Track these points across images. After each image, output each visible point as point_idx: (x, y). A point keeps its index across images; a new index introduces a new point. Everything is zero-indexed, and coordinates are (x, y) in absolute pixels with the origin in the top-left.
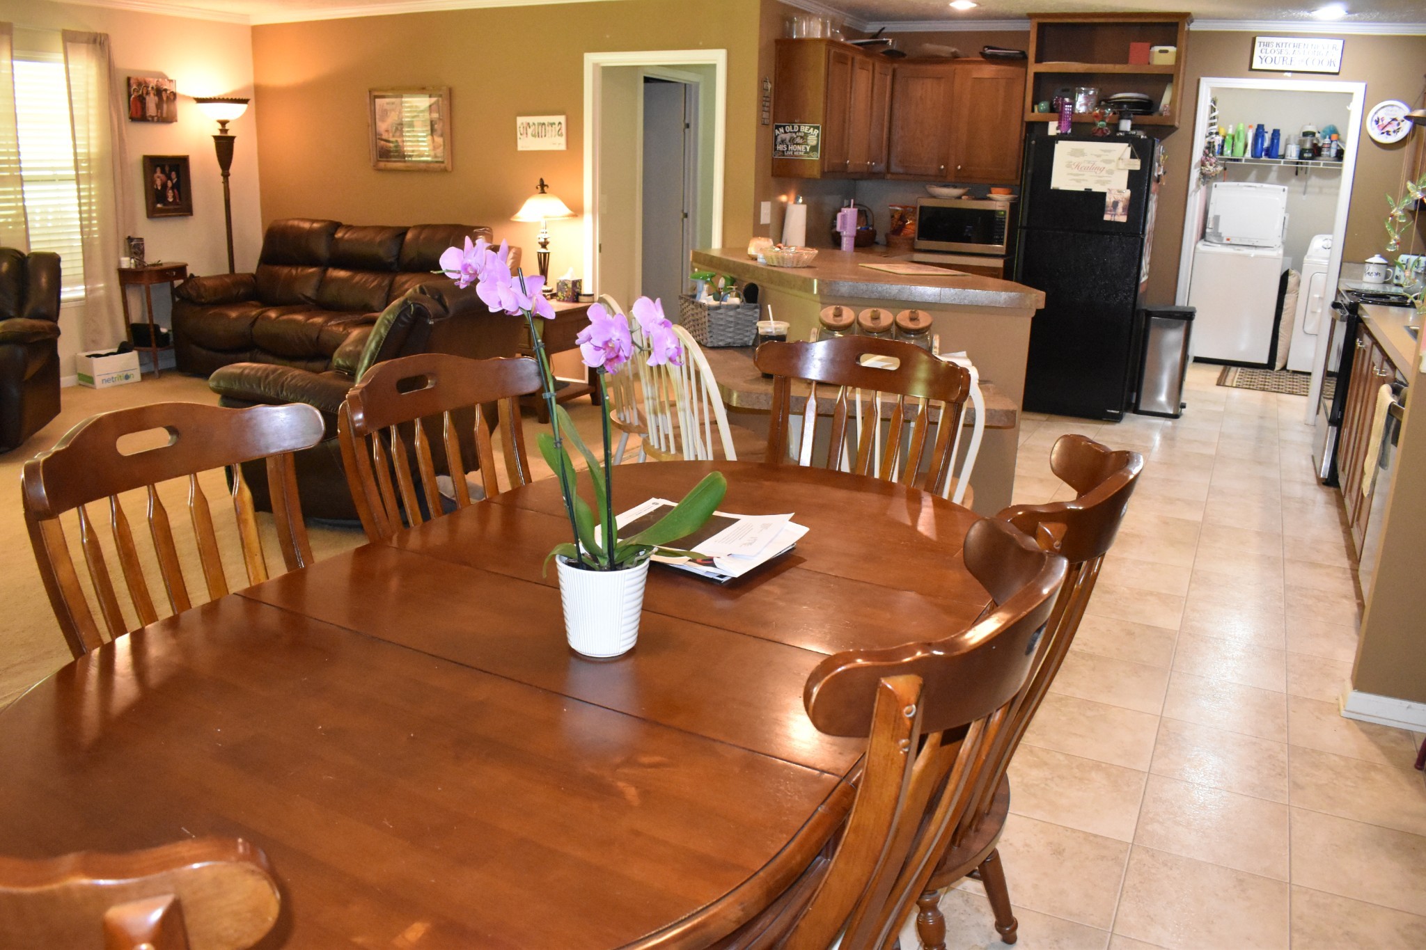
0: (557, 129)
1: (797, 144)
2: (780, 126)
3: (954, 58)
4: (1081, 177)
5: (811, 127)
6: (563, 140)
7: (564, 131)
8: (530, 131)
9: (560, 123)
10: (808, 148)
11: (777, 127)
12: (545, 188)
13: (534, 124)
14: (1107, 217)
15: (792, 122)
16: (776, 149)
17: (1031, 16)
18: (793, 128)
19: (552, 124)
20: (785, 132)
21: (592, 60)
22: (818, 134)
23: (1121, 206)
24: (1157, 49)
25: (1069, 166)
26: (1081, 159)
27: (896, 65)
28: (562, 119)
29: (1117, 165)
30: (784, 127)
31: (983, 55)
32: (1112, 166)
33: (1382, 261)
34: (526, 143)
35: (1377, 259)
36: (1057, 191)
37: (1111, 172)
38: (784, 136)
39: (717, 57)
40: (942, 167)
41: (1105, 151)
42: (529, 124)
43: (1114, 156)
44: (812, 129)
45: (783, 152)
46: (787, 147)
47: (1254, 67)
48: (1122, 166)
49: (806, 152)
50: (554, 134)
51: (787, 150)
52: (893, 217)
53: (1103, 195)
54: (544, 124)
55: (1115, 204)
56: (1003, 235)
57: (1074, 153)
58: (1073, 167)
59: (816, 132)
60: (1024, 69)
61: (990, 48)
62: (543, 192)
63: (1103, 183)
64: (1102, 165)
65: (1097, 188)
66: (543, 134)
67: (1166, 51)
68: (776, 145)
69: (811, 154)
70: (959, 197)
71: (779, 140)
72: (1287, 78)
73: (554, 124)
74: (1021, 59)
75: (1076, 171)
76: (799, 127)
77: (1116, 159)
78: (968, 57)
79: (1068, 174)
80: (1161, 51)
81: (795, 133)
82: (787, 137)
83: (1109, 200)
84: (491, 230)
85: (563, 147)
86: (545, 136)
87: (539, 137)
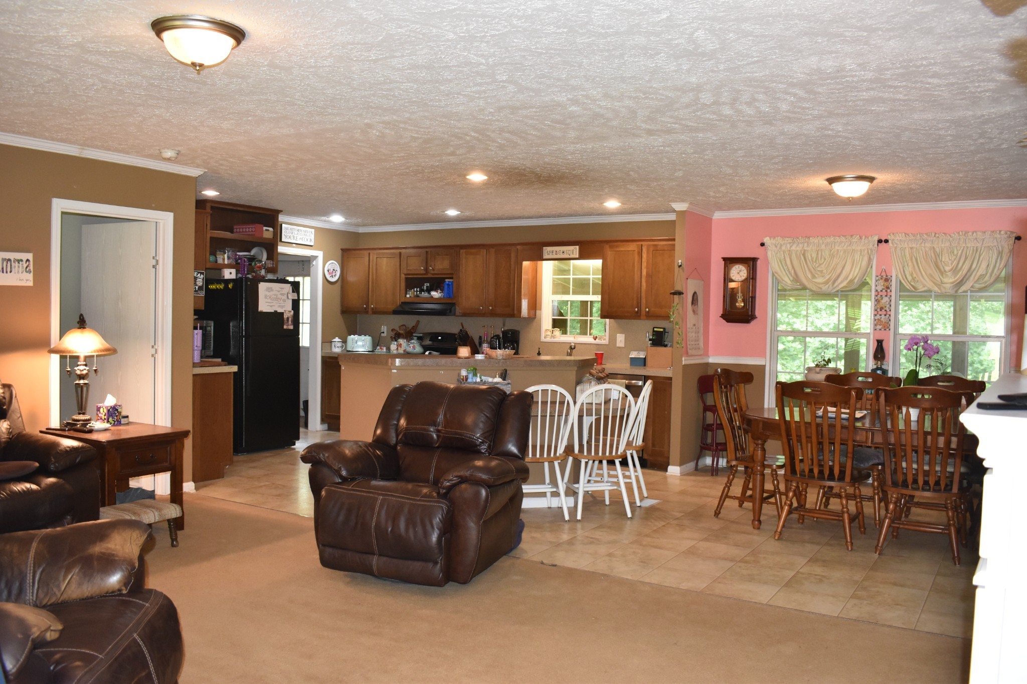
0: (25, 266)
4: (272, 304)
5: (199, 273)
6: (30, 276)
7: (31, 267)
9: (28, 260)
10: (197, 288)
12: (84, 324)
14: (285, 327)
19: (19, 261)
21: (59, 206)
22: (203, 278)
23: (290, 319)
24: (265, 228)
25: (266, 297)
26: (271, 293)
28: (30, 256)
29: (287, 296)
32: (284, 297)
33: (340, 340)
35: (337, 339)
36: (262, 313)
37: (286, 301)
39: (167, 218)
41: (281, 288)
43: (285, 291)
47: (283, 240)
48: (289, 297)
50: (20, 270)
53: (282, 314)
54: (9, 260)
55: (288, 318)
57: (267, 289)
58: (268, 298)
59: (202, 276)
62: (82, 327)
63: (282, 307)
64: (280, 296)
65: (280, 310)
66: (9, 270)
67: (268, 230)
69: (199, 292)
72: (294, 247)
73: (22, 260)
75: (269, 301)
77: (286, 293)
79: (267, 302)
80: (266, 230)
83: (285, 316)
85: (31, 284)
86: (11, 272)
87: (7, 272)
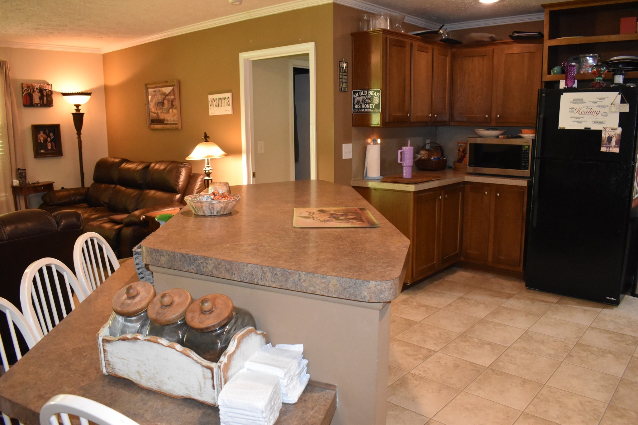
0: (227, 101)
1: (367, 104)
2: (356, 92)
3: (493, 41)
4: (581, 119)
5: (374, 91)
6: (230, 108)
7: (231, 102)
8: (215, 103)
9: (229, 98)
10: (374, 106)
11: (354, 93)
12: (208, 138)
13: (216, 99)
14: (603, 149)
15: (363, 89)
16: (354, 108)
17: (544, 6)
18: (364, 93)
20: (359, 96)
21: (246, 57)
22: (379, 96)
23: (614, 140)
25: (572, 110)
26: (581, 106)
27: (454, 50)
28: (229, 95)
29: (610, 108)
30: (358, 92)
31: (511, 37)
32: (606, 110)
34: (214, 111)
36: (564, 131)
37: (605, 114)
38: (358, 98)
39: (309, 48)
40: (487, 116)
41: (600, 99)
42: (214, 99)
43: (607, 102)
44: (375, 93)
45: (359, 109)
46: (361, 106)
48: (614, 109)
49: (372, 109)
50: (226, 104)
51: (361, 108)
52: (459, 150)
53: (600, 132)
54: (221, 99)
55: (610, 139)
56: (528, 163)
57: (576, 101)
58: (575, 112)
59: (378, 94)
60: (542, 45)
61: (517, 32)
62: (206, 141)
63: (599, 123)
64: (598, 109)
65: (594, 127)
68: (354, 105)
69: (376, 110)
70: (497, 137)
71: (356, 101)
73: (226, 98)
74: (539, 38)
75: (577, 115)
76: (368, 92)
77: (609, 104)
78: (502, 40)
79: (571, 117)
81: (365, 96)
82: (361, 99)
83: (605, 135)
85: (231, 112)
86: (222, 106)
87: (219, 107)
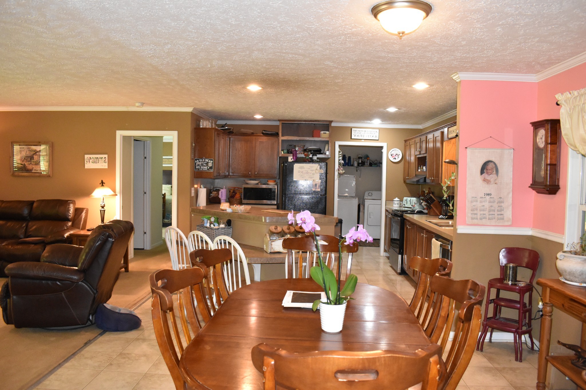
0: (104, 160)
1: (204, 166)
2: (197, 159)
3: (252, 134)
4: (304, 176)
5: (209, 160)
6: (106, 164)
7: (107, 160)
8: (91, 161)
9: (105, 158)
10: (209, 167)
11: (196, 160)
12: (104, 184)
13: (93, 158)
14: (313, 190)
15: (202, 158)
16: (195, 168)
17: (279, 120)
18: (202, 160)
19: (101, 158)
20: (199, 162)
21: (120, 134)
22: (212, 162)
23: (318, 185)
24: (322, 132)
25: (299, 172)
26: (303, 170)
27: (230, 136)
28: (106, 156)
29: (316, 171)
30: (199, 160)
31: (263, 133)
32: (314, 172)
33: (398, 200)
34: (89, 166)
35: (397, 199)
36: (296, 181)
37: (313, 174)
38: (199, 163)
39: (174, 134)
40: (250, 173)
41: (311, 167)
42: (90, 158)
44: (210, 160)
45: (199, 169)
46: (200, 167)
47: (352, 138)
48: (317, 172)
49: (208, 169)
50: (102, 162)
51: (200, 168)
52: (230, 191)
54: (98, 158)
55: (316, 185)
56: (275, 197)
57: (301, 168)
58: (301, 172)
59: (212, 161)
60: (278, 138)
61: (265, 131)
62: (103, 186)
63: (311, 178)
64: (310, 172)
66: (97, 162)
67: (326, 133)
68: (195, 167)
69: (210, 170)
70: (257, 184)
71: (197, 164)
72: (362, 141)
73: (103, 158)
74: (277, 135)
75: (302, 174)
76: (205, 160)
77: (315, 169)
78: (257, 134)
79: (299, 175)
80: (324, 133)
81: (203, 162)
82: (200, 163)
84: (75, 202)
85: (107, 167)
86: (98, 163)
87: (95, 163)
